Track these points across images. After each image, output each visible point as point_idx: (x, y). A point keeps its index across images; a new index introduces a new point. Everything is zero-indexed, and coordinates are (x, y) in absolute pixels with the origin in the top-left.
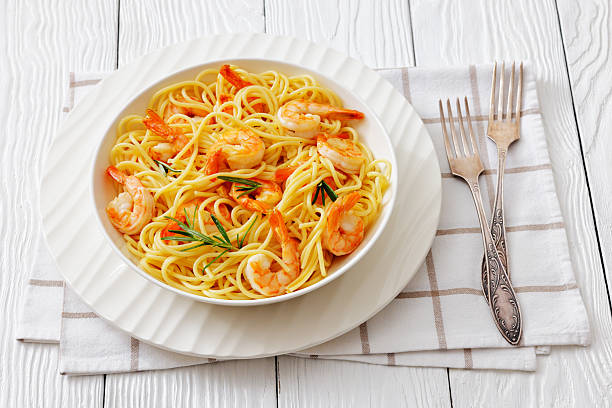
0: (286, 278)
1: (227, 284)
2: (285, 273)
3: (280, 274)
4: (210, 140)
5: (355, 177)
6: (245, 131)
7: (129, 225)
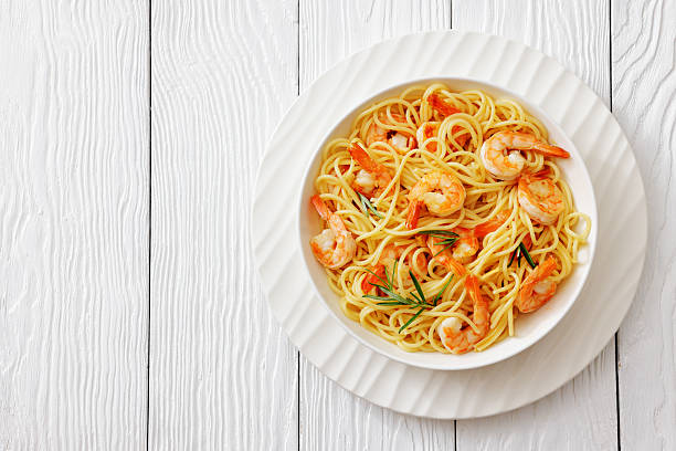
0: (476, 337)
1: (418, 337)
2: (475, 334)
3: (469, 333)
4: (412, 176)
5: (552, 228)
6: (448, 174)
7: (331, 263)
